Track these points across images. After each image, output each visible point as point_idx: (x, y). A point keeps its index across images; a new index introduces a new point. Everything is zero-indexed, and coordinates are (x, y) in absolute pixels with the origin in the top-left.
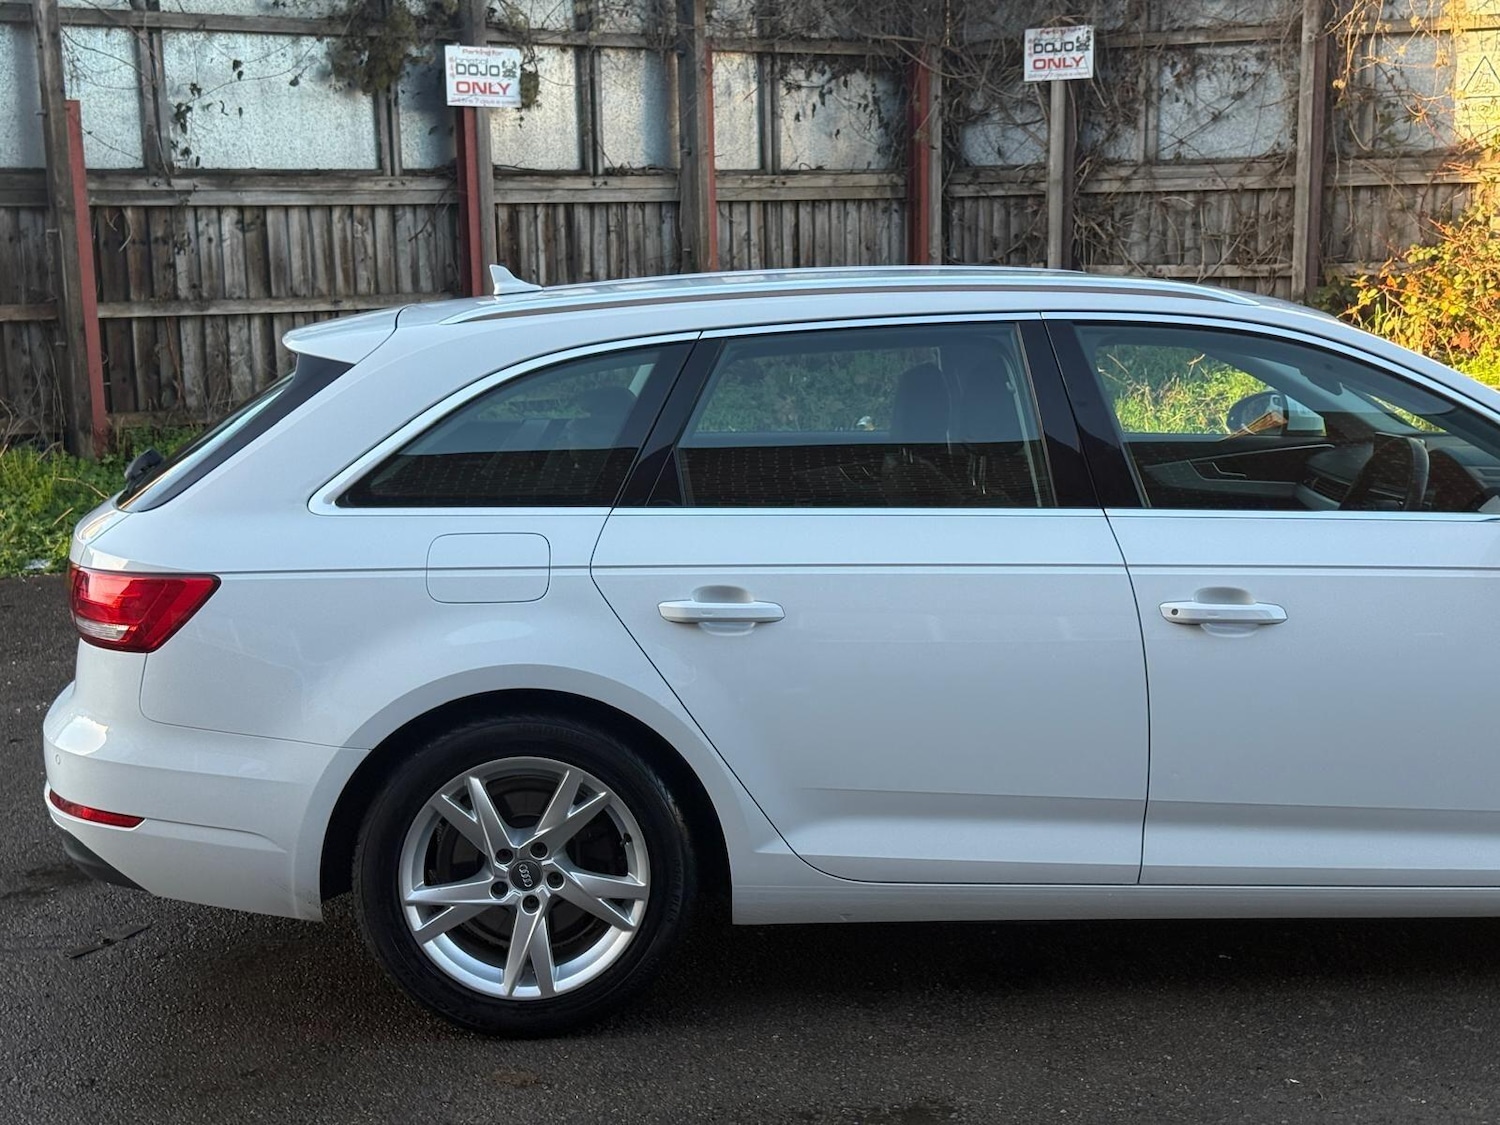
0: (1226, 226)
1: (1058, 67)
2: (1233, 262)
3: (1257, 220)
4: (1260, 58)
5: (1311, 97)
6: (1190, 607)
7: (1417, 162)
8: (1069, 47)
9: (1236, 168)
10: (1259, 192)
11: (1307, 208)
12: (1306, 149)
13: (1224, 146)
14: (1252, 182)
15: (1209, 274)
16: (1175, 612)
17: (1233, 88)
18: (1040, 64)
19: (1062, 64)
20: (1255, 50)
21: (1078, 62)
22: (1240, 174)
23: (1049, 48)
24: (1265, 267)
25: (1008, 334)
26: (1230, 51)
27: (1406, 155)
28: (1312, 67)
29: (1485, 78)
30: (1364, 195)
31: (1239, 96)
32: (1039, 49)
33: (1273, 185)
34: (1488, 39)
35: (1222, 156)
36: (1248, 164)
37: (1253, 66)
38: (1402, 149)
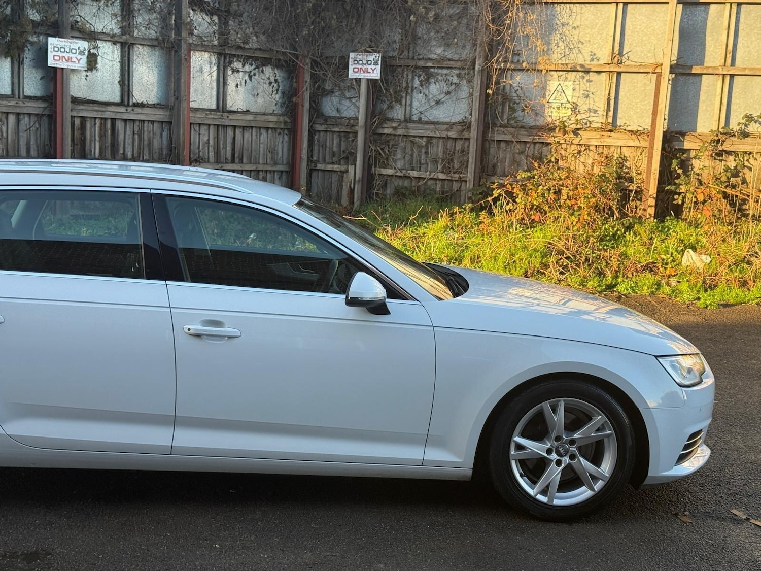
0: (440, 154)
1: (364, 72)
2: (443, 172)
3: (454, 153)
4: (459, 76)
5: (478, 97)
6: (198, 327)
7: (526, 131)
8: (369, 62)
9: (445, 127)
10: (456, 139)
11: (475, 149)
12: (475, 121)
13: (441, 116)
14: (452, 134)
15: (432, 176)
16: (189, 330)
17: (446, 89)
18: (356, 70)
19: (366, 71)
20: (457, 72)
21: (373, 71)
22: (447, 130)
23: (361, 62)
24: (456, 175)
25: (135, 198)
26: (445, 71)
27: (522, 127)
28: (479, 82)
29: (559, 93)
30: (503, 145)
31: (448, 93)
32: (356, 62)
33: (462, 137)
34: (562, 75)
35: (441, 120)
36: (451, 125)
37: (455, 80)
38: (520, 124)
